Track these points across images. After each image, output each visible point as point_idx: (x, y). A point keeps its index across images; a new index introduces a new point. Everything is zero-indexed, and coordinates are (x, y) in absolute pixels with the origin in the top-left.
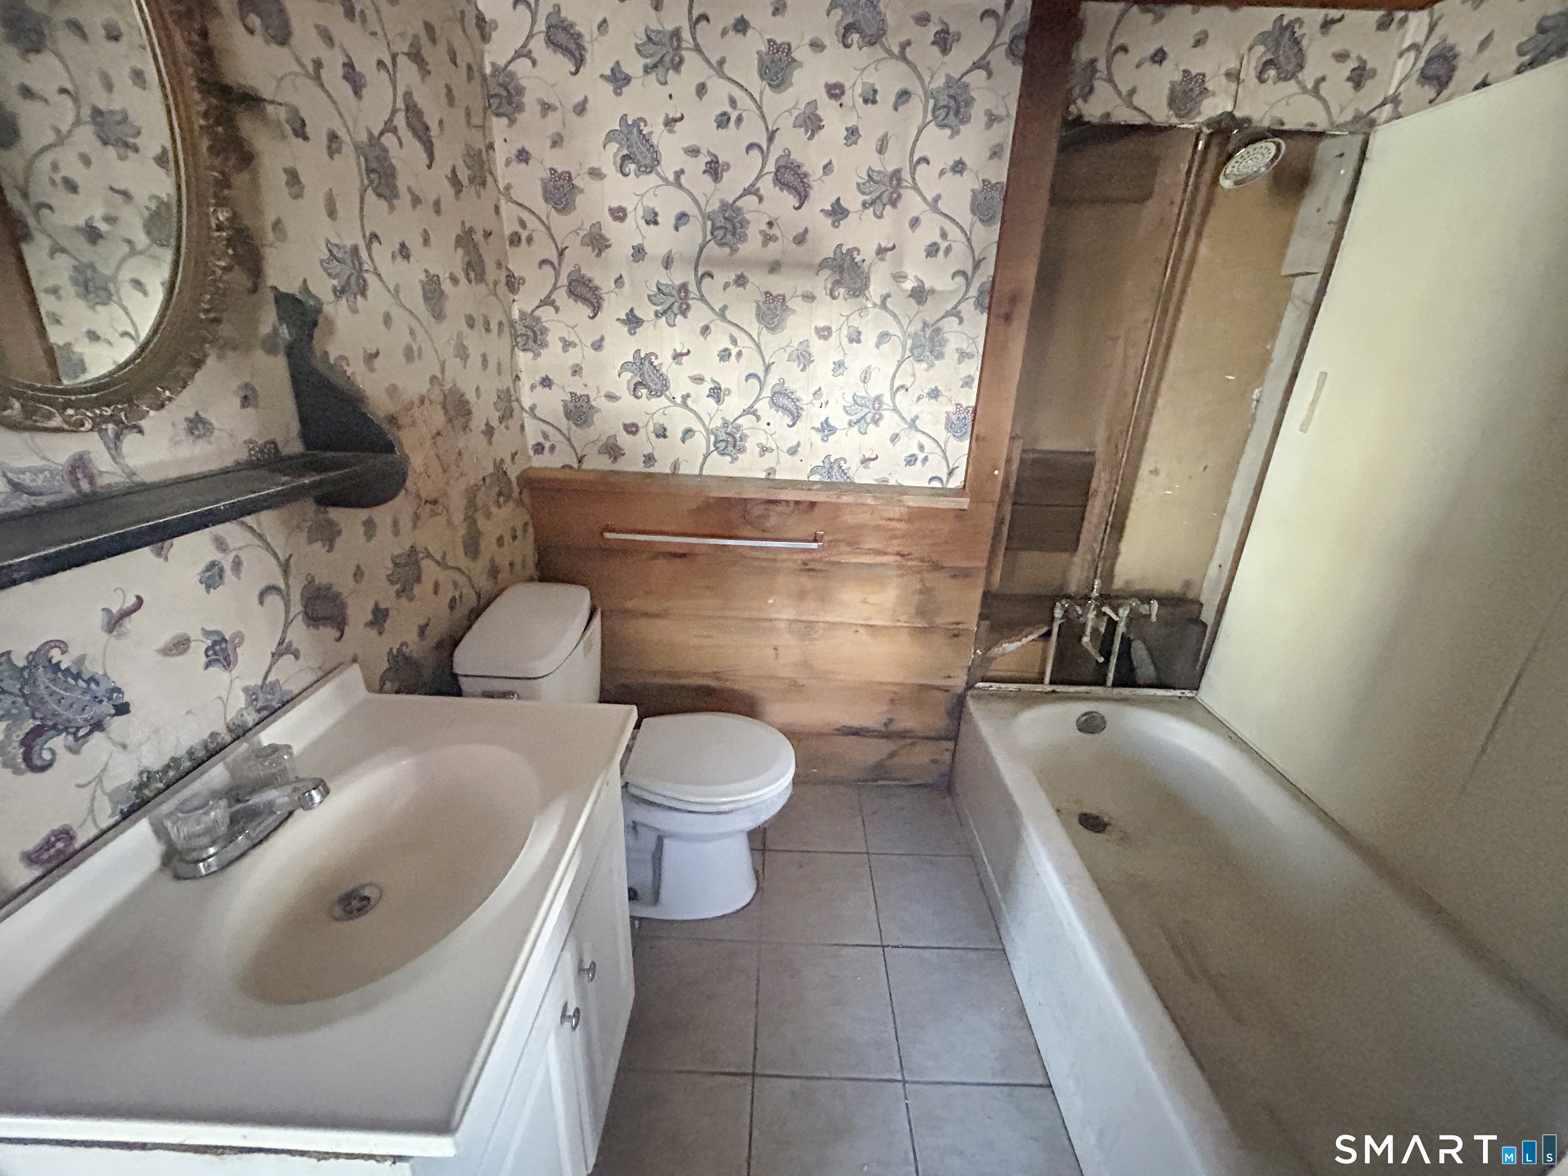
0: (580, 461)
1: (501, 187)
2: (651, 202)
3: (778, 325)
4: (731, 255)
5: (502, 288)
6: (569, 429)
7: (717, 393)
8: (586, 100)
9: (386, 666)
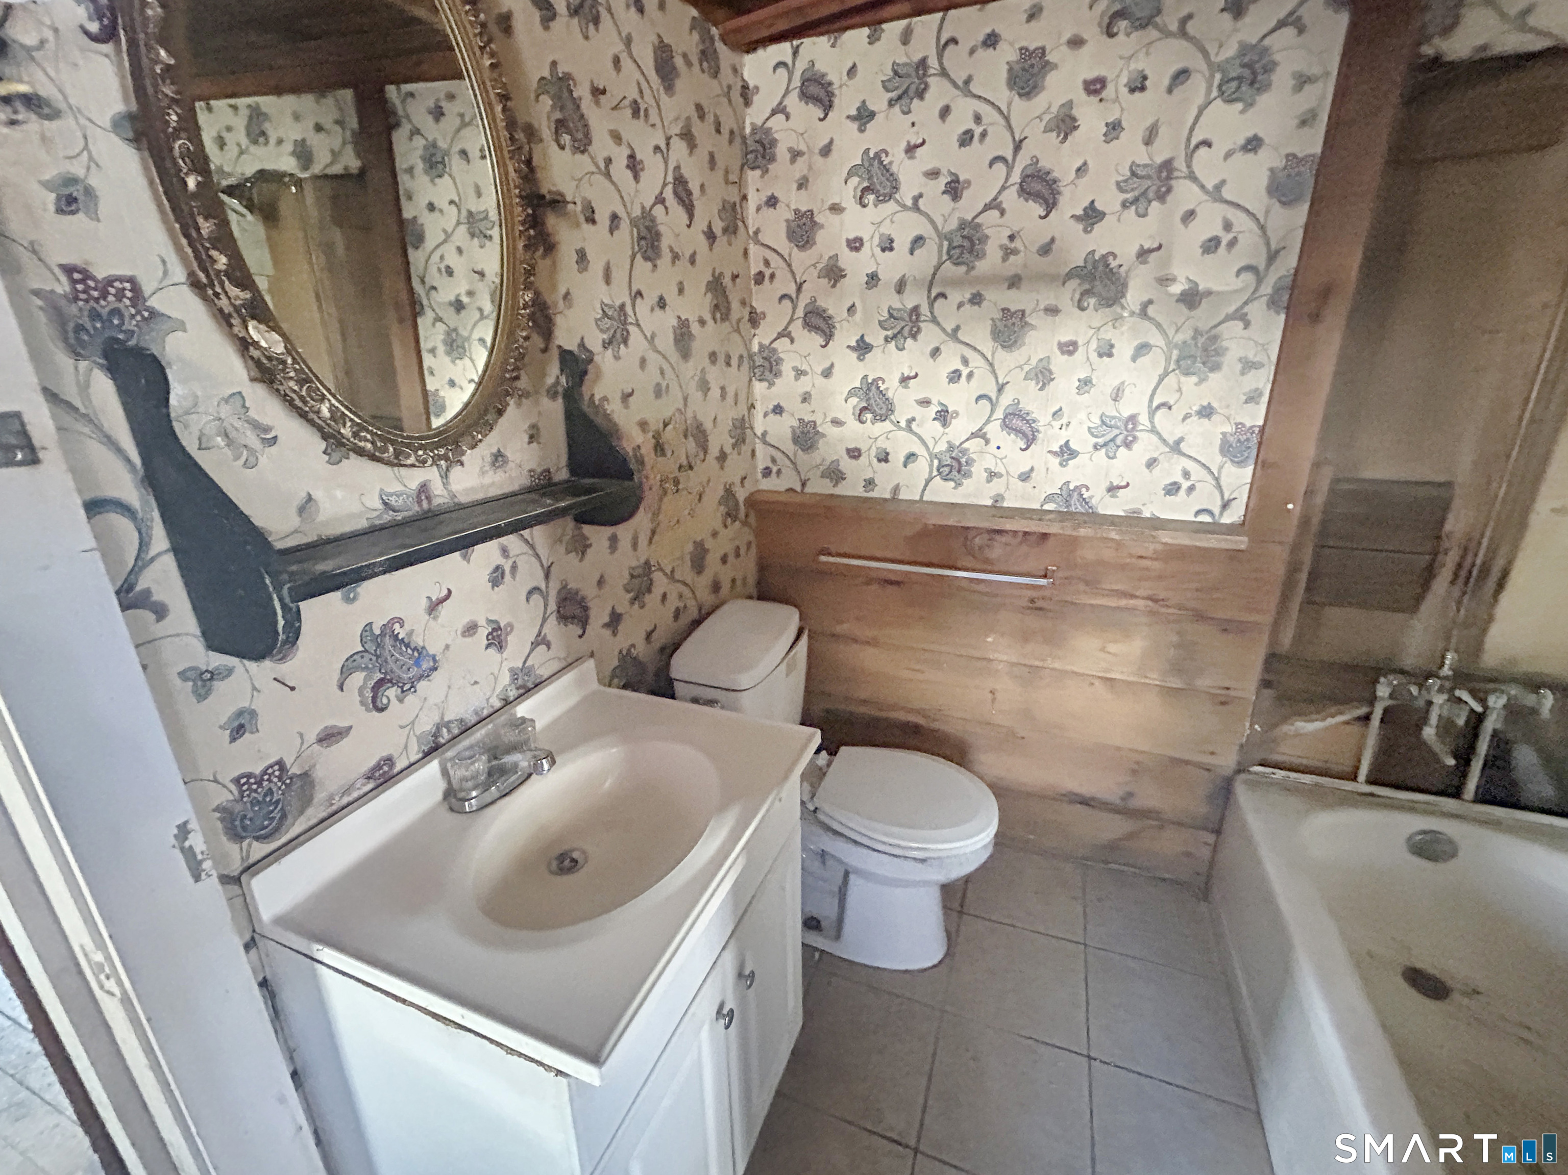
0: (804, 485)
1: (751, 233)
2: (886, 229)
3: (1016, 342)
4: (967, 272)
5: (745, 326)
6: (795, 455)
7: (944, 416)
8: (831, 142)
9: (616, 663)
